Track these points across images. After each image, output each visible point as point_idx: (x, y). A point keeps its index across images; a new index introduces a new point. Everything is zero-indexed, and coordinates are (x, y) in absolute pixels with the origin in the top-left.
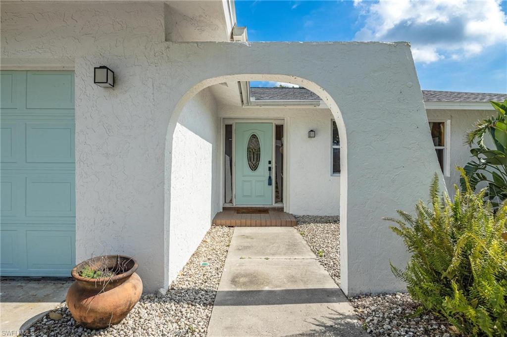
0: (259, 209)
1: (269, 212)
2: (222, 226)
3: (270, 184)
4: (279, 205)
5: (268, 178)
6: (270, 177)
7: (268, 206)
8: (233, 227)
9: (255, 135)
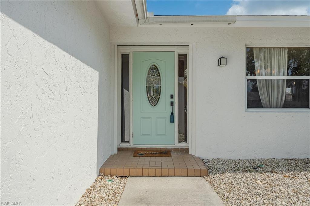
0: (160, 150)
1: (172, 154)
2: (112, 176)
3: (172, 120)
4: (183, 145)
5: (170, 114)
6: (172, 114)
7: (170, 147)
8: (126, 177)
9: (155, 66)
